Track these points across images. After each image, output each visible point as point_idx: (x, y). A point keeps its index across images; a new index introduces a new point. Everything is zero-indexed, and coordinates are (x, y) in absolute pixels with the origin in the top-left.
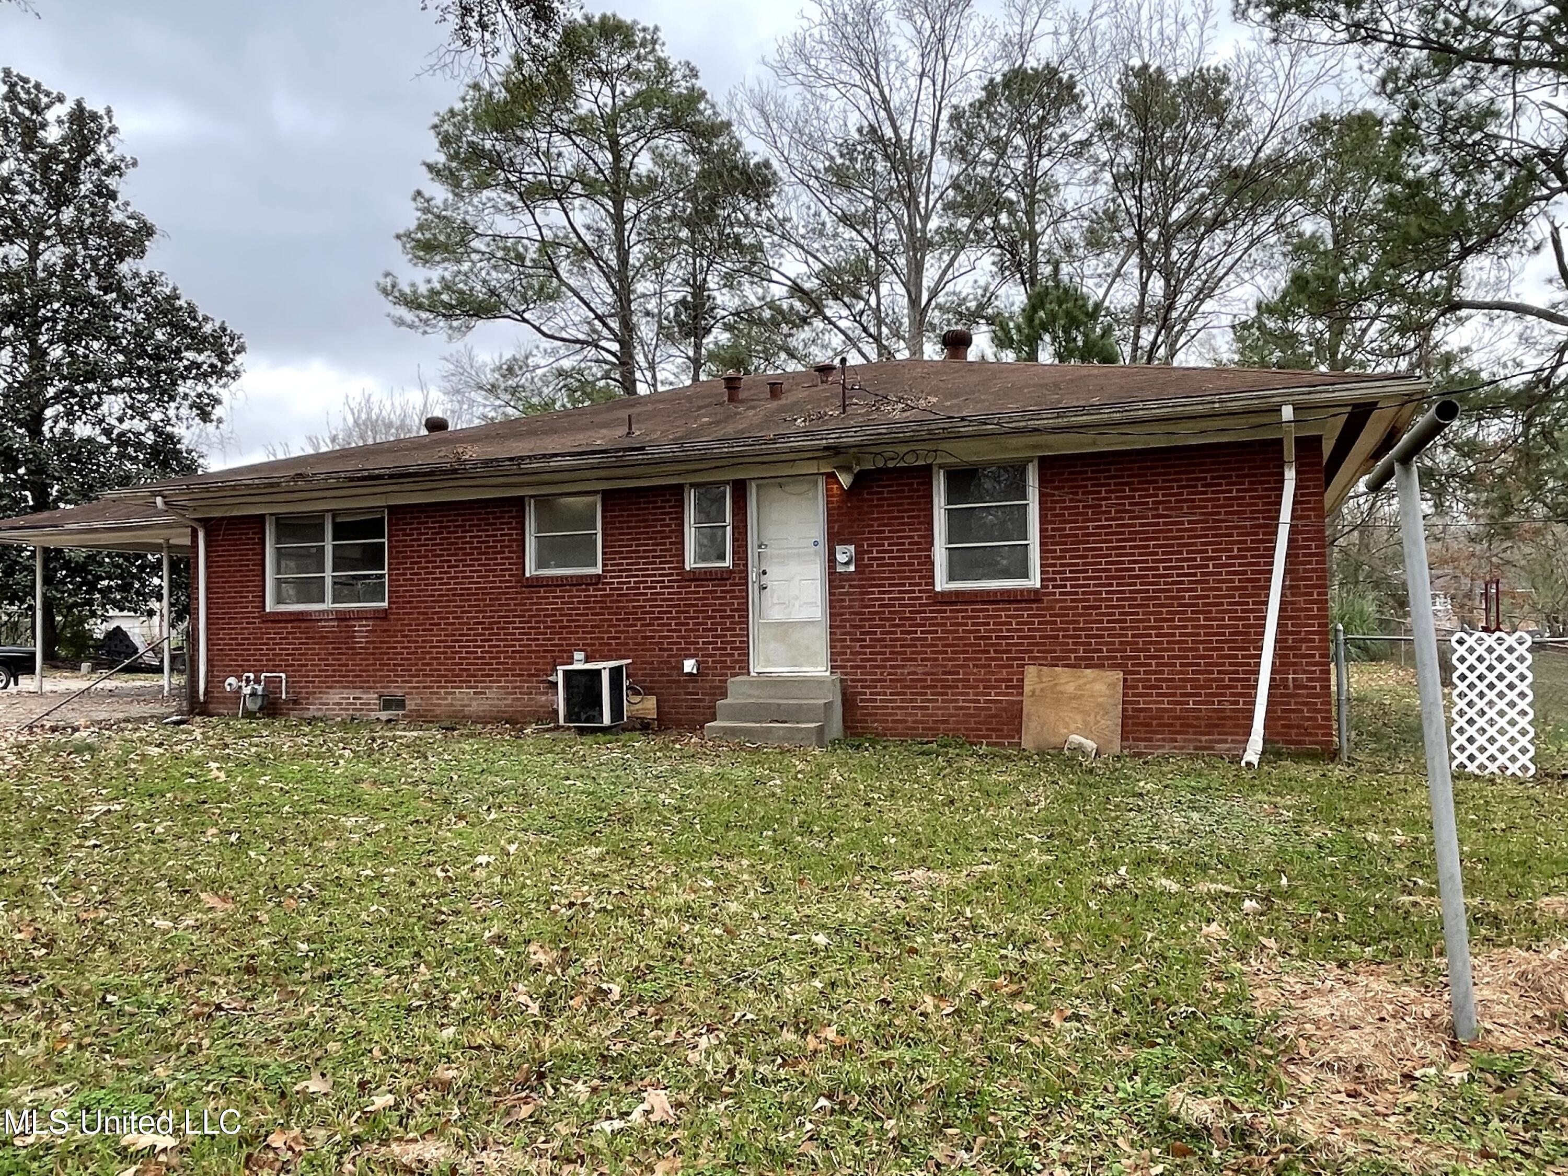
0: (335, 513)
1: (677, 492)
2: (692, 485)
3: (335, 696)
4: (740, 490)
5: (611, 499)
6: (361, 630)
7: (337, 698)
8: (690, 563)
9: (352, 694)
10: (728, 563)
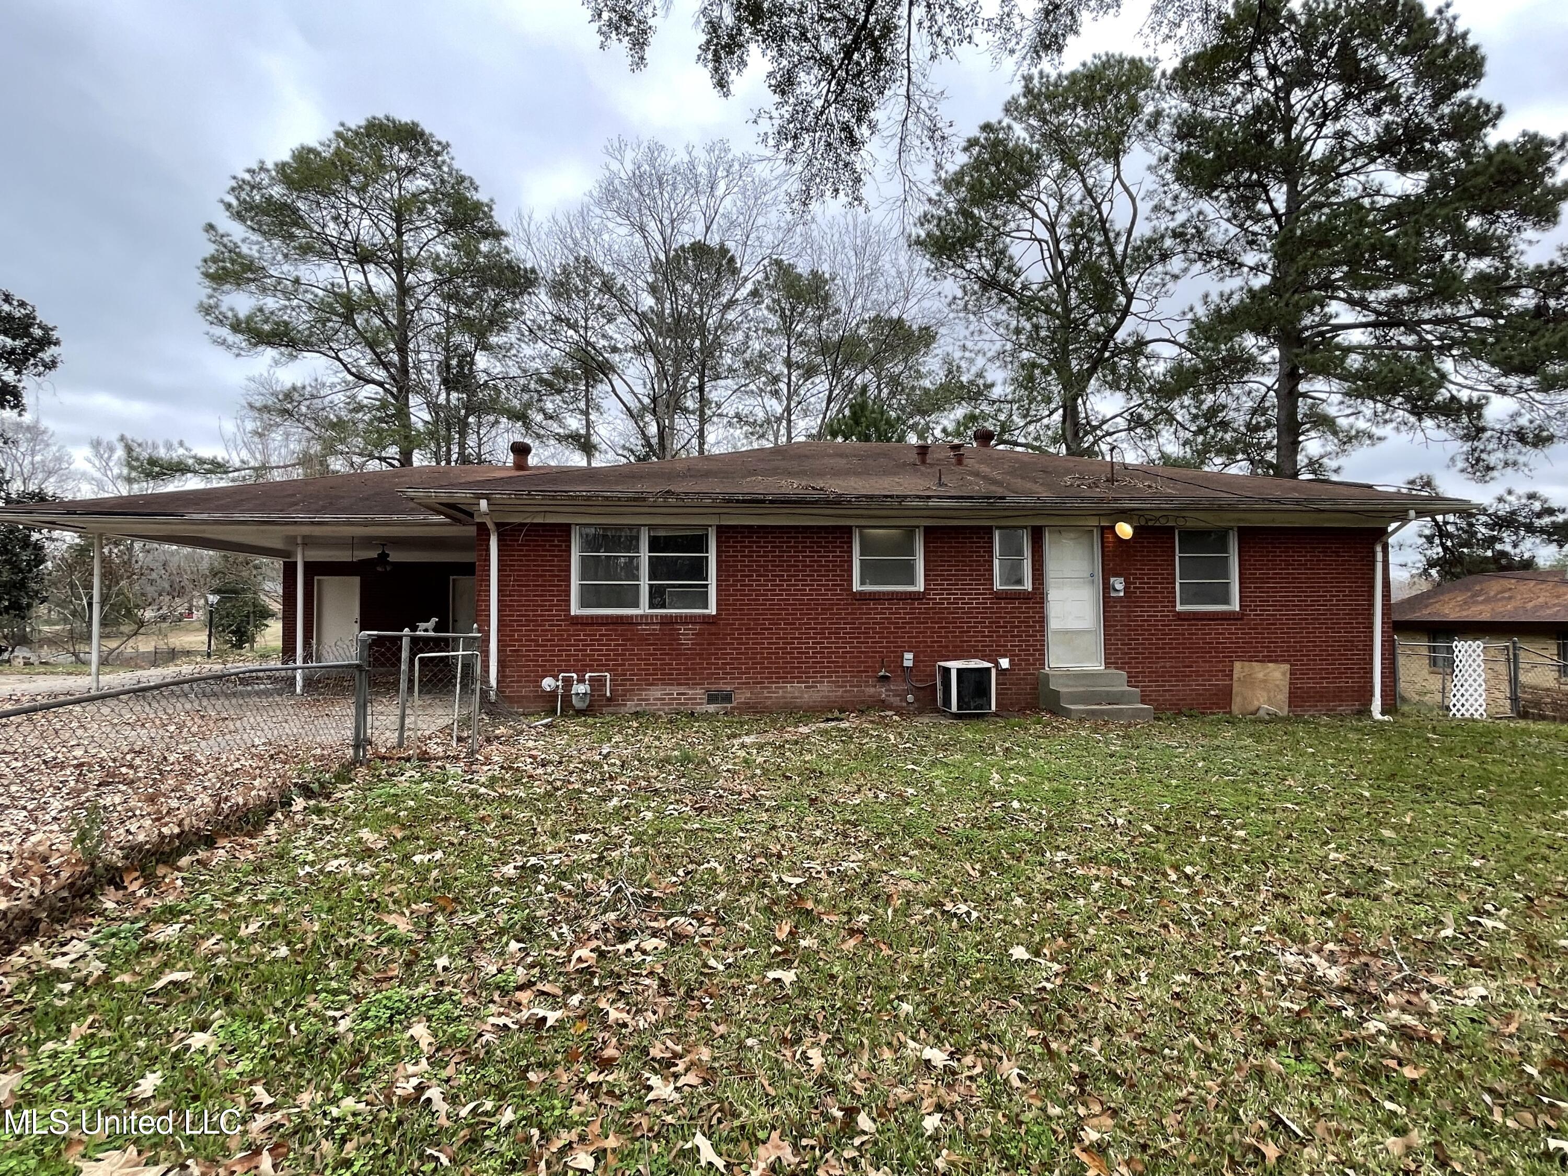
0: (651, 527)
1: (989, 531)
2: (998, 528)
3: (656, 692)
4: (1037, 536)
5: (929, 532)
6: (686, 635)
7: (658, 694)
8: (998, 586)
9: (675, 691)
10: (1028, 586)
